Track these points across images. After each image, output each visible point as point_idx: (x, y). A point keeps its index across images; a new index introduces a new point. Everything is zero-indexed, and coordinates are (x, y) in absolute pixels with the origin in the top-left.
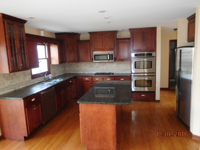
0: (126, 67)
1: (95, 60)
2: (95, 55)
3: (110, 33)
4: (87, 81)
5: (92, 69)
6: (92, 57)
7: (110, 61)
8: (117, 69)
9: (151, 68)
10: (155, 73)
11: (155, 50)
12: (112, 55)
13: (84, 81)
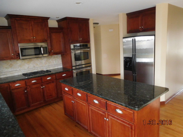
0: (57, 61)
1: (22, 56)
2: (22, 50)
3: (40, 20)
4: (18, 88)
5: (12, 70)
6: (18, 52)
7: (44, 55)
8: (47, 65)
9: (88, 58)
10: (91, 63)
11: (88, 41)
12: (46, 47)
13: (13, 90)
